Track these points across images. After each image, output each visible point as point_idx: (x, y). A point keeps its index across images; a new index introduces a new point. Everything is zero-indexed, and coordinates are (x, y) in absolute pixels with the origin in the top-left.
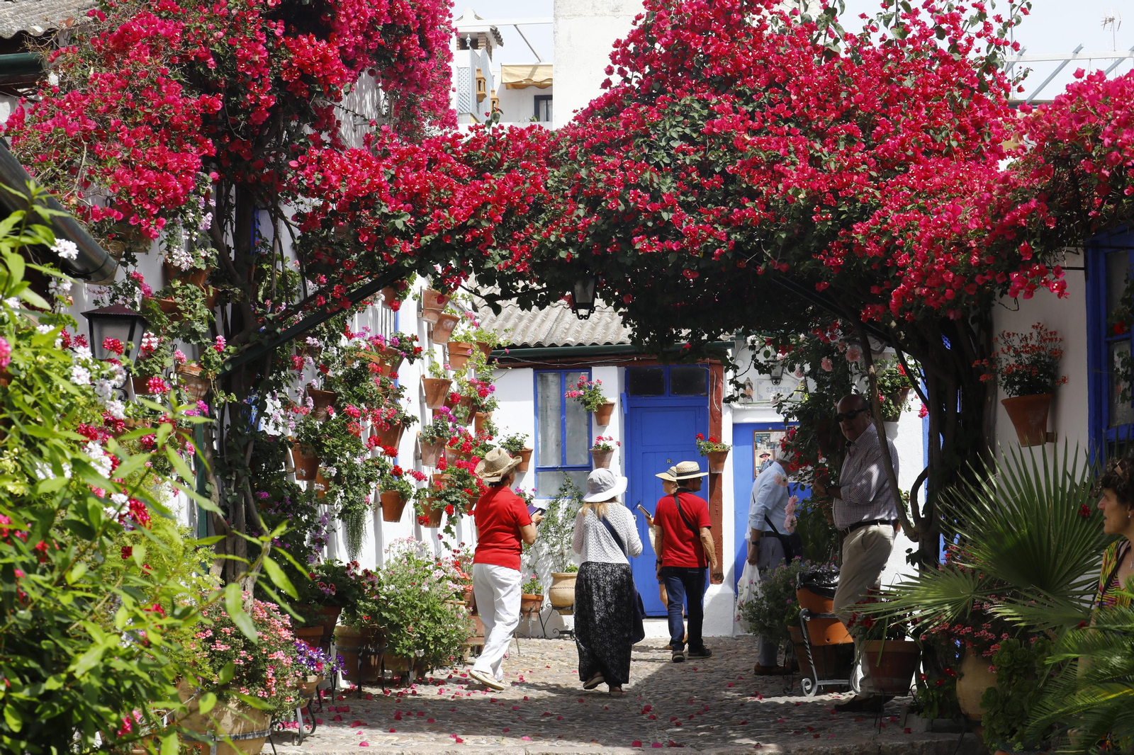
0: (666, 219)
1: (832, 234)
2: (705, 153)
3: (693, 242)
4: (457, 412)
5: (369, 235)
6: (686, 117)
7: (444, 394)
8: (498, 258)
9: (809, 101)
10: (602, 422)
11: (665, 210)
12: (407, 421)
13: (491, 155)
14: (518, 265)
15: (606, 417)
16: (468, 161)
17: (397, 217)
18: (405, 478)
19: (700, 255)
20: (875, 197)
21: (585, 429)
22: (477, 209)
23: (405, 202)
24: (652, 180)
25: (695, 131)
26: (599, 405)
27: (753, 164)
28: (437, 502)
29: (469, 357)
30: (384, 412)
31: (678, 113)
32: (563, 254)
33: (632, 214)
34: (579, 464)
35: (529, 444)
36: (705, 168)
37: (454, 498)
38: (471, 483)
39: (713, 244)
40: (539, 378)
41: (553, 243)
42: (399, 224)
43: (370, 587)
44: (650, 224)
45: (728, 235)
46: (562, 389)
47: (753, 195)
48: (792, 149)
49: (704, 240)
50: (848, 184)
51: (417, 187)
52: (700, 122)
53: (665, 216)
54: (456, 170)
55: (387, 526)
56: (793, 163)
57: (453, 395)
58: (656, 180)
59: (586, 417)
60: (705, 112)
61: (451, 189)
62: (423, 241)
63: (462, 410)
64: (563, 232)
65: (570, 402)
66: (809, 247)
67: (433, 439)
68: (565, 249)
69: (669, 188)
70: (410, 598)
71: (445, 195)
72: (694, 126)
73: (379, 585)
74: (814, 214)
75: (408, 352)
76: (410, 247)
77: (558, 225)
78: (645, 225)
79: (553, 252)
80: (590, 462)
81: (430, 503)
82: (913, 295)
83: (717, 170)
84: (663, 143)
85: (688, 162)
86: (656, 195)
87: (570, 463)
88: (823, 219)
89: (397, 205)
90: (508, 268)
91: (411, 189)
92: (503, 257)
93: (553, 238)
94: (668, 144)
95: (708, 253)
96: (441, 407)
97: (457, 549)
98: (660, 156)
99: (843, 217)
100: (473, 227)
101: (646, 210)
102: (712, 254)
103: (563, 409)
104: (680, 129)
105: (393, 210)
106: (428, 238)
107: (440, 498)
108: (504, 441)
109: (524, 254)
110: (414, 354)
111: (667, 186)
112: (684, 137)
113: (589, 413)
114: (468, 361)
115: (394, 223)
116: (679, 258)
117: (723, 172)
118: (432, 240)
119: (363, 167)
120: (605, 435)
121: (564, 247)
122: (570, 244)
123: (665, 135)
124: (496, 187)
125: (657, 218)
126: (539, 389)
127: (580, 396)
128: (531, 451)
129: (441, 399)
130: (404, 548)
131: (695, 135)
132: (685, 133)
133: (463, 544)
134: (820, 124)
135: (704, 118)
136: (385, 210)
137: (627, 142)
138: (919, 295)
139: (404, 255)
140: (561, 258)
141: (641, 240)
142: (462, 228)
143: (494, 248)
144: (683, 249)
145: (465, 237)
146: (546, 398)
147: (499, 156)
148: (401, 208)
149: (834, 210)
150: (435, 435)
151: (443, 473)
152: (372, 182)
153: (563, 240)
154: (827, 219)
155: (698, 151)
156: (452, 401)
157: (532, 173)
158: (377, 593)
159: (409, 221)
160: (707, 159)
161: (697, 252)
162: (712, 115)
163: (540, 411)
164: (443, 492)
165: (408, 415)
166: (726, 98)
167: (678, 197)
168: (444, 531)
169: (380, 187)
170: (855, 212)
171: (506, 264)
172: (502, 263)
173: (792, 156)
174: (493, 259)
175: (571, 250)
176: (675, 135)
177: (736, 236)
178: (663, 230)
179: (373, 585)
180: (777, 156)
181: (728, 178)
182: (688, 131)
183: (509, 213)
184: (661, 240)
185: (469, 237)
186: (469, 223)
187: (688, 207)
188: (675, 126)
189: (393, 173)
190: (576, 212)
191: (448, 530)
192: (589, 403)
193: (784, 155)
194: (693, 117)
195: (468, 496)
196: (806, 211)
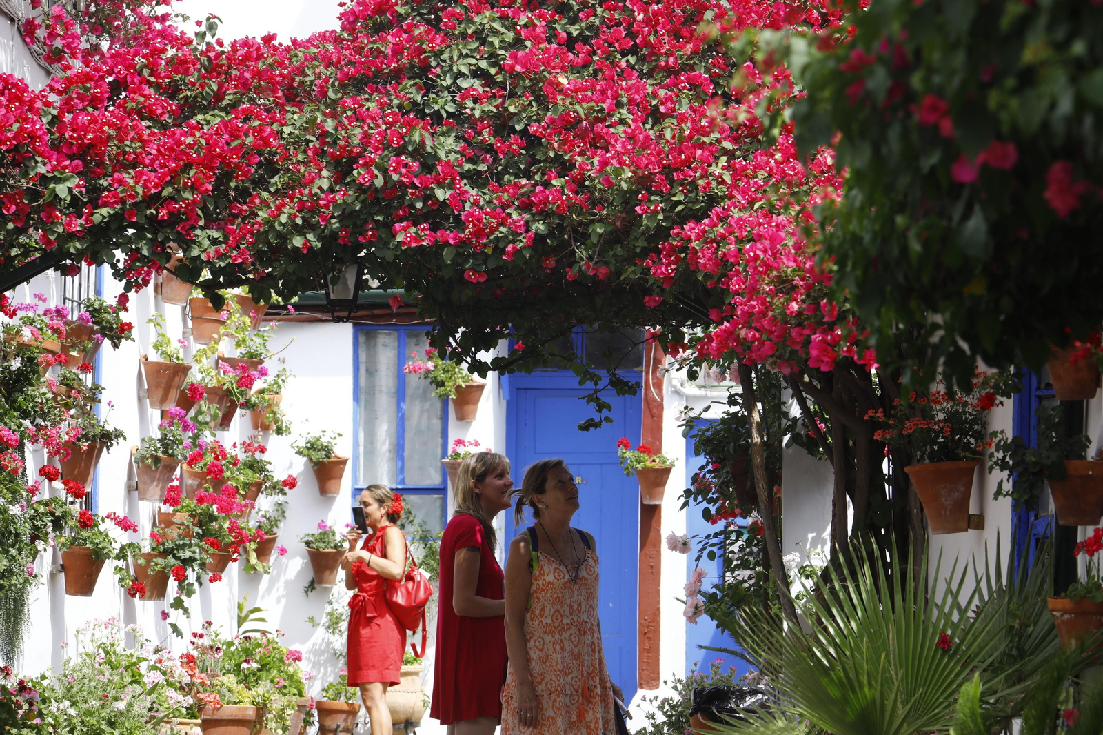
0: (441, 199)
1: (662, 233)
2: (504, 102)
3: (479, 232)
4: (200, 412)
5: (17, 205)
6: (483, 42)
7: (179, 387)
8: (206, 243)
9: (657, 23)
10: (464, 416)
11: (441, 185)
12: (107, 438)
13: (202, 87)
14: (235, 253)
15: (471, 407)
16: (172, 91)
17: (59, 180)
18: (102, 527)
19: (489, 251)
20: (723, 182)
21: (437, 423)
22: (175, 174)
23: (72, 158)
24: (423, 143)
25: (493, 65)
26: (458, 388)
27: (567, 124)
28: (159, 560)
29: (223, 323)
30: (65, 431)
31: (471, 36)
32: (298, 242)
33: (393, 191)
34: (427, 483)
35: (342, 449)
36: (502, 123)
37: (187, 554)
38: (221, 527)
39: (505, 237)
40: (362, 339)
41: (284, 225)
42: (62, 190)
43: (26, 707)
44: (419, 205)
45: (527, 226)
46: (401, 359)
47: (564, 167)
48: (625, 100)
49: (493, 230)
50: (688, 163)
51: (90, 136)
52: (501, 52)
53: (441, 194)
54: (150, 107)
55: (73, 603)
56: (622, 122)
57: (193, 388)
58: (429, 142)
59: (438, 405)
60: (509, 36)
61: (141, 139)
62: (97, 218)
63: (207, 409)
64: (300, 211)
65: (414, 381)
66: (635, 247)
67: (157, 460)
68: (303, 234)
69: (448, 152)
70: (93, 721)
71: (131, 146)
72: (494, 59)
73: (44, 702)
74: (639, 203)
75: (111, 329)
76: (78, 224)
77: (292, 198)
78: (413, 207)
79: (284, 237)
80: (444, 481)
81: (148, 562)
82: (737, 339)
83: (518, 128)
84: (449, 81)
85: (477, 114)
86: (428, 162)
87: (410, 484)
88: (651, 211)
89: (59, 162)
90: (220, 256)
91: (79, 137)
92: (214, 242)
93: (283, 218)
94: (454, 82)
95: (499, 249)
96: (172, 407)
97: (199, 631)
98: (441, 102)
99: (680, 208)
100: (171, 199)
101: (413, 185)
102: (503, 251)
103: (400, 393)
104: (473, 61)
105: (54, 169)
106: (104, 211)
107: (165, 553)
108: (302, 443)
109: (244, 237)
110: (119, 333)
111: (447, 147)
112: (477, 73)
113: (444, 399)
114: (222, 330)
115: (54, 189)
116: (458, 254)
117: (525, 131)
118: (110, 216)
119: (10, 101)
120: (469, 437)
121: (300, 230)
122: (309, 226)
123: (451, 69)
124: (203, 142)
125: (429, 197)
126: (363, 357)
127: (428, 371)
128: (344, 462)
129: (174, 395)
130: (103, 636)
131: (493, 71)
132: (480, 68)
133: (210, 623)
134: (671, 60)
135: (505, 46)
136: (42, 170)
137: (398, 75)
138: (745, 339)
139: (71, 236)
140: (294, 247)
141: (405, 229)
142: (152, 200)
143: (202, 228)
144: (464, 243)
145: (158, 213)
146: (371, 372)
147: (215, 88)
148: (66, 167)
149: (666, 198)
150: (160, 454)
151: (176, 512)
152: (21, 129)
153: (299, 221)
154: (656, 212)
155: (494, 96)
156: (191, 397)
157: (257, 123)
158: (40, 714)
159: (78, 186)
160: (506, 110)
161: (485, 246)
162: (518, 42)
163: (363, 393)
164: (169, 545)
165: (110, 428)
166: (541, 16)
167: (460, 166)
168: (172, 606)
169: (33, 136)
170: (696, 201)
171: (217, 251)
172: (212, 250)
173: (624, 111)
174: (199, 244)
175: (310, 237)
176: (465, 70)
177: (539, 227)
178: (437, 215)
179: (31, 704)
180: (602, 110)
181: (531, 141)
182: (484, 64)
183: (224, 179)
184: (434, 228)
185: (163, 213)
186: (165, 193)
187: (475, 179)
188: (467, 56)
189: (55, 112)
190: (318, 182)
191: (178, 604)
192: (441, 384)
193: (610, 110)
194: (492, 44)
195: (211, 550)
196: (629, 199)
